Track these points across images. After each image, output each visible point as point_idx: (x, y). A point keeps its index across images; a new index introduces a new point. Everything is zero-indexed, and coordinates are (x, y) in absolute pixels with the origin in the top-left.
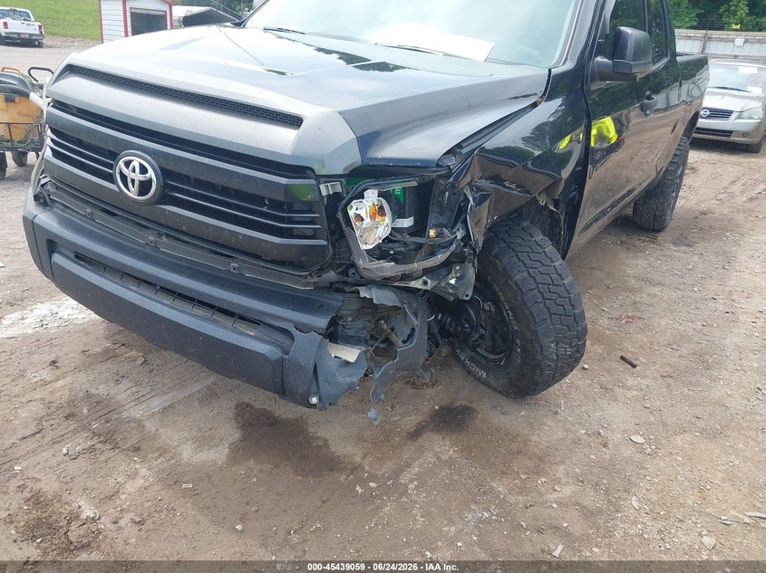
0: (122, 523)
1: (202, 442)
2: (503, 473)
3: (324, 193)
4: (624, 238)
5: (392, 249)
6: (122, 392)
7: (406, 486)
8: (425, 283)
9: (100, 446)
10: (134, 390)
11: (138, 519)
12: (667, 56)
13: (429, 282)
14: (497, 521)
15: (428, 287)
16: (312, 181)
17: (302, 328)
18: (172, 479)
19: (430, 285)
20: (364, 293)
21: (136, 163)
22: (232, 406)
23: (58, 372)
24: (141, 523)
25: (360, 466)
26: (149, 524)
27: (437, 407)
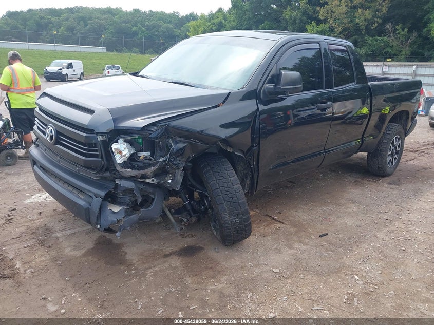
0: (27, 271)
1: (76, 248)
2: (196, 275)
3: (99, 140)
4: (359, 179)
5: (137, 165)
6: (58, 227)
7: (147, 274)
8: (153, 181)
9: (37, 244)
10: (65, 226)
11: (33, 271)
12: (354, 82)
13: (155, 180)
14: (177, 292)
15: (154, 182)
16: (95, 135)
17: (96, 196)
18: (55, 260)
19: (155, 181)
20: (117, 182)
21: (50, 129)
22: (98, 236)
23: (40, 217)
24: (33, 272)
25: (134, 264)
26: (36, 274)
27: (186, 246)
